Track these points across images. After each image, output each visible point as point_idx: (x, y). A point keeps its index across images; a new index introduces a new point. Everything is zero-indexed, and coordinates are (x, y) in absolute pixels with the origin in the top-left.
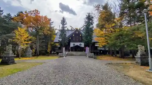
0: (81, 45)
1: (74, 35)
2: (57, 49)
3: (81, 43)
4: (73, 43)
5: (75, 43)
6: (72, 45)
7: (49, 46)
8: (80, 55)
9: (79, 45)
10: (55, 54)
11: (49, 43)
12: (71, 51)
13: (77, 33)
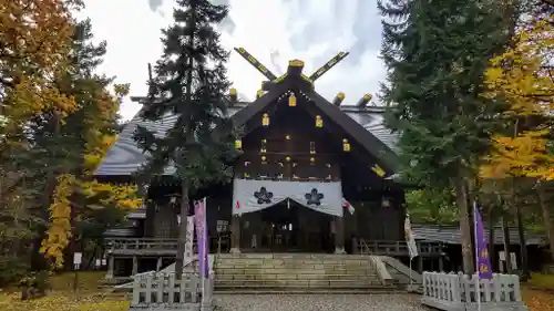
0: (316, 197)
1: (266, 121)
2: (123, 232)
3: (322, 187)
4: (256, 185)
5: (270, 186)
6: (245, 197)
7: (60, 210)
8: (331, 288)
9: (303, 201)
10: (104, 269)
11: (63, 189)
12: (235, 250)
13: (292, 102)
